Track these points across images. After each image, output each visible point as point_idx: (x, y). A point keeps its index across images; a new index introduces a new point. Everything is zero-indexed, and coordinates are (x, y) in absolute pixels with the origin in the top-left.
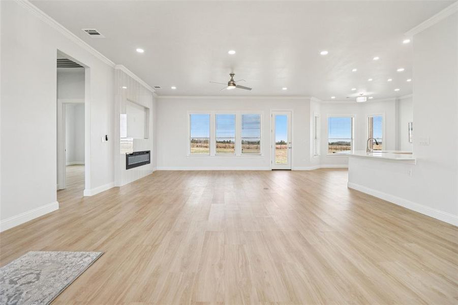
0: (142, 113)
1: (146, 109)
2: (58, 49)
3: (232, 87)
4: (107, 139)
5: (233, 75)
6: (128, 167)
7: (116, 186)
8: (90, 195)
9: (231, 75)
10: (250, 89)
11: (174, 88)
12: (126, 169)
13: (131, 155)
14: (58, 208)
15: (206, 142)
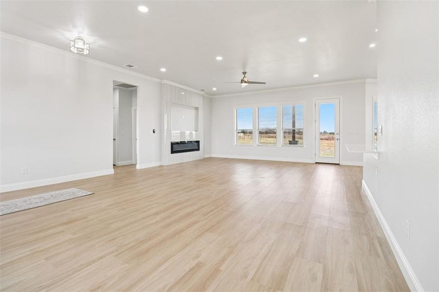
0: (193, 112)
1: (197, 109)
2: (114, 79)
3: (244, 85)
4: (154, 132)
5: (245, 73)
6: (173, 152)
7: (162, 164)
8: (139, 168)
9: (243, 73)
10: (265, 83)
11: (214, 89)
12: (171, 153)
13: (177, 143)
14: (113, 173)
15: (251, 133)
